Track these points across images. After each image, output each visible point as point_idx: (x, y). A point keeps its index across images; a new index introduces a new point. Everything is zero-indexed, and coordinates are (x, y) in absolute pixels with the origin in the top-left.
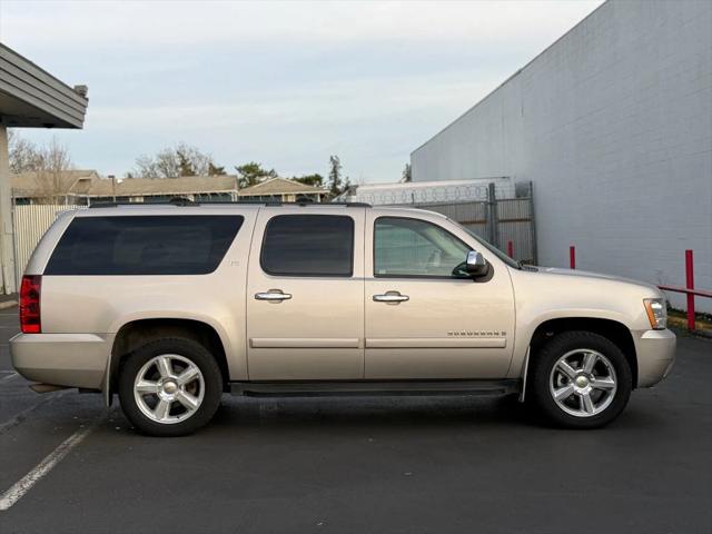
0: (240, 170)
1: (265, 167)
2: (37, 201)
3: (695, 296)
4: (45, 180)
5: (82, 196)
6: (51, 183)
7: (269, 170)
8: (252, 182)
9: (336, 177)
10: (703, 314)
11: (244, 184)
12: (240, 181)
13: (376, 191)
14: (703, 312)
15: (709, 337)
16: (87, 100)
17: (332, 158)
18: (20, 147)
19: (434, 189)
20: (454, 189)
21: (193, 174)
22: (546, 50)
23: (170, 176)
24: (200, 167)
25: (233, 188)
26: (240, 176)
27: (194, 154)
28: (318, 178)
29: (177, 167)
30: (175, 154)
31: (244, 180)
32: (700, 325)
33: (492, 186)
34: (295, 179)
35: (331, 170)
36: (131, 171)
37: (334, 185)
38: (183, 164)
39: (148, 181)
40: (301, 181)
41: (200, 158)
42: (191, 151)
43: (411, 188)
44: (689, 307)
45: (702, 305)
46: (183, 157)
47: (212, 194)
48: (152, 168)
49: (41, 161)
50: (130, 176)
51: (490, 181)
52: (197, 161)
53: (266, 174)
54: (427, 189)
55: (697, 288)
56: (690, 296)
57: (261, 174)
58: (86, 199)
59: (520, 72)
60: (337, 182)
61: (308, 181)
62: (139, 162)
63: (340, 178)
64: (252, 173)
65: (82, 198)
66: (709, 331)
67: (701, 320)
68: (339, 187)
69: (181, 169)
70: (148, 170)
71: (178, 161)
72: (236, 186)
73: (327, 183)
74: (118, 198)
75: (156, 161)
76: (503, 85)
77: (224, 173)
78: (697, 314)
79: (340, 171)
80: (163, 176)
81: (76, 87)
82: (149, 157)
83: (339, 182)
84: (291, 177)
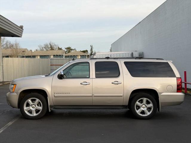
0: (66, 49)
1: (72, 48)
2: (11, 56)
3: (187, 84)
4: (13, 51)
5: (23, 55)
6: (15, 52)
7: (74, 49)
8: (69, 52)
9: (92, 51)
10: (189, 89)
11: (67, 52)
12: (66, 51)
13: (101, 54)
14: (189, 88)
15: (190, 95)
16: (23, 29)
17: (91, 46)
18: (7, 42)
19: (116, 54)
20: (122, 54)
21: (53, 50)
22: (147, 17)
23: (47, 50)
24: (55, 48)
25: (63, 53)
26: (66, 50)
27: (54, 45)
28: (87, 51)
29: (49, 48)
30: (49, 44)
31: (67, 51)
32: (188, 92)
33: (132, 53)
34: (80, 51)
35: (90, 49)
36: (37, 49)
37: (91, 53)
38: (51, 47)
39: (41, 51)
40: (82, 52)
41: (55, 45)
42: (53, 43)
43: (110, 54)
44: (185, 87)
45: (189, 86)
46: (51, 45)
47: (56, 55)
48: (42, 48)
49: (12, 46)
50: (37, 50)
51: (132, 52)
52: (54, 46)
53: (73, 50)
54: (115, 54)
55: (187, 82)
56: (186, 84)
57: (72, 50)
58: (24, 56)
59: (140, 22)
60: (92, 52)
61: (84, 52)
62: (39, 46)
63: (93, 51)
64: (69, 50)
65: (23, 56)
66: (190, 93)
67: (189, 90)
68: (93, 53)
69: (50, 48)
70: (41, 48)
71: (49, 46)
72: (64, 53)
73: (89, 52)
74: (33, 56)
75: (43, 46)
76: (136, 26)
77: (62, 49)
78: (188, 89)
79: (93, 49)
80: (45, 50)
81: (20, 26)
82: (41, 45)
83: (93, 52)
84: (79, 51)
